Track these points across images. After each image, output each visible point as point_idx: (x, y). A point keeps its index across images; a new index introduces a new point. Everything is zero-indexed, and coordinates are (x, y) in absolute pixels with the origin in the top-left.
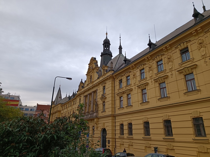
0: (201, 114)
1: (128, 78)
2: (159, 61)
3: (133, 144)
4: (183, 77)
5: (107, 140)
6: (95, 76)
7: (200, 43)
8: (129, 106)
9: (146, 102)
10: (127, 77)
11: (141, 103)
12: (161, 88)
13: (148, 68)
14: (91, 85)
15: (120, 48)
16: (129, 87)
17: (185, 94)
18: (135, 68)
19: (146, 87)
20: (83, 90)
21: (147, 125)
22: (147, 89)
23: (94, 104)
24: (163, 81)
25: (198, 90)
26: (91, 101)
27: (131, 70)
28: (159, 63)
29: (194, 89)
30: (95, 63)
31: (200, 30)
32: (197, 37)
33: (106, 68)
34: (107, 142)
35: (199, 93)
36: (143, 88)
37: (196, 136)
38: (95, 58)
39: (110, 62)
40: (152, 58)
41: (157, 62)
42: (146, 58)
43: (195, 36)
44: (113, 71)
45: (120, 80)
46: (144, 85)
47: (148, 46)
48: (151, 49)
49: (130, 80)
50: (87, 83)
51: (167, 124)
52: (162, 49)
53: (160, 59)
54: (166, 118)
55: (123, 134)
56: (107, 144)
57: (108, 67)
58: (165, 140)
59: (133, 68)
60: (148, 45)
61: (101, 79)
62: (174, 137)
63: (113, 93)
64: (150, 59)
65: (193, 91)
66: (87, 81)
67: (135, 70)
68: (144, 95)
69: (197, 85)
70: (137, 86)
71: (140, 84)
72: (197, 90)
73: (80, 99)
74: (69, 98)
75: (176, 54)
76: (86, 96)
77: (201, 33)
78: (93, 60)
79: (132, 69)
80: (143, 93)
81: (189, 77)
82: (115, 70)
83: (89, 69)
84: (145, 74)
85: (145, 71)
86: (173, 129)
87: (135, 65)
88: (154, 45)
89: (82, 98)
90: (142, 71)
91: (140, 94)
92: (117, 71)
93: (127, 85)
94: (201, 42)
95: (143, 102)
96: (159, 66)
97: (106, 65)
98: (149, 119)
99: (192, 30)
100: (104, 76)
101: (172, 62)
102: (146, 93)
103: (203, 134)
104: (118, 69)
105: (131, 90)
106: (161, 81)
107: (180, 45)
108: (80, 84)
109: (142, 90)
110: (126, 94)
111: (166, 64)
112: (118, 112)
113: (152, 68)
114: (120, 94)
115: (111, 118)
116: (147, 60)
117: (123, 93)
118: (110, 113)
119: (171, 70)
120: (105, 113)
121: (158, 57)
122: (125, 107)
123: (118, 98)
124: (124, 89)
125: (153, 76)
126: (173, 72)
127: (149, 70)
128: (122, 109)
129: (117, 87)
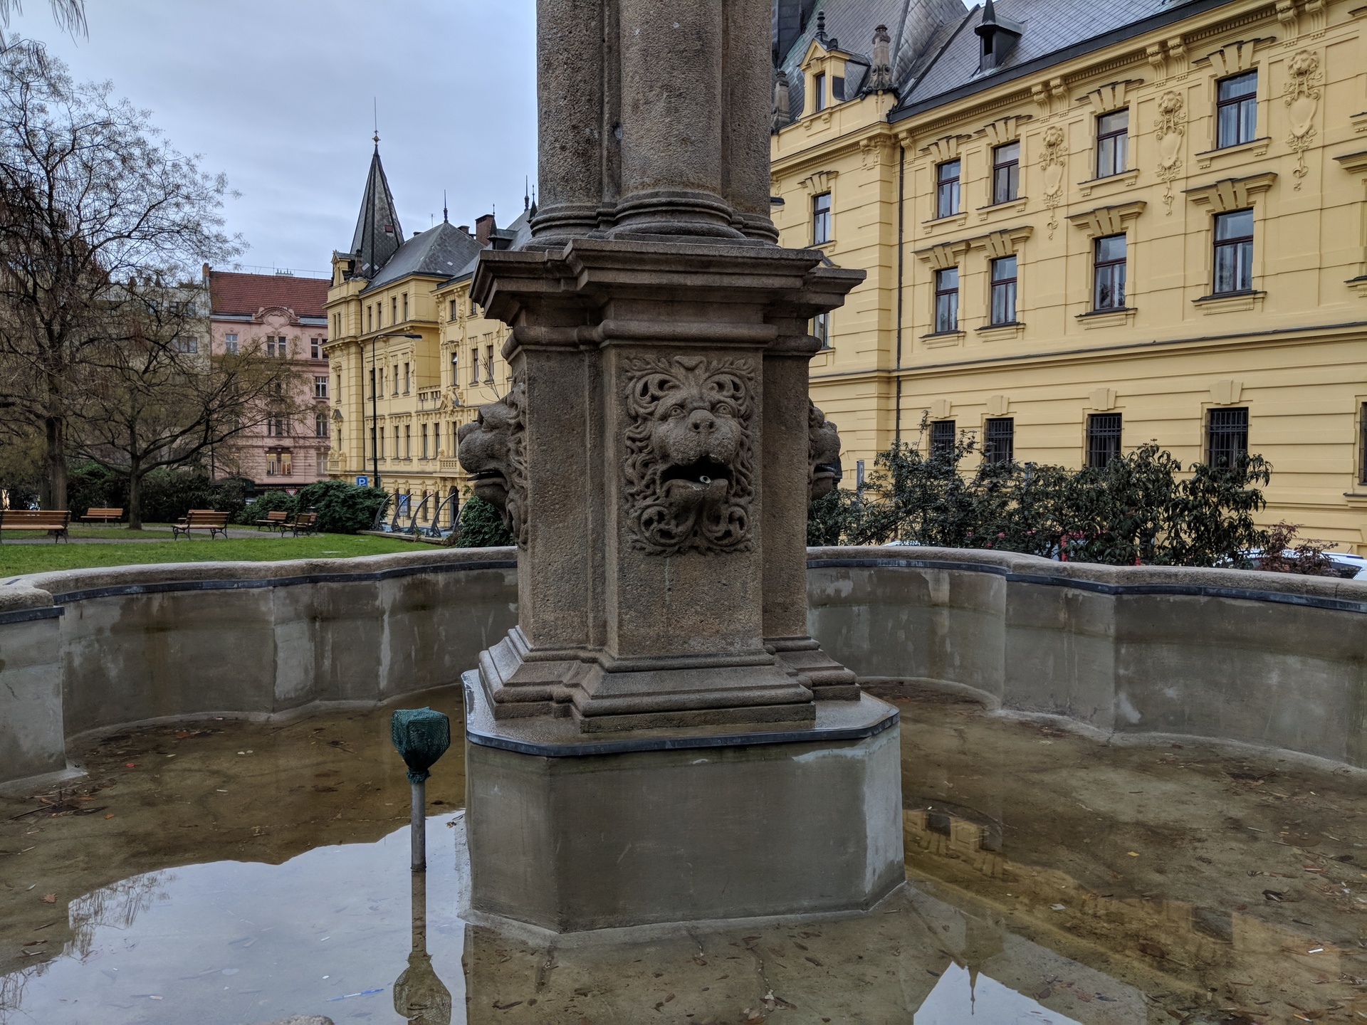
2: (1236, 78)
10: (997, 149)
11: (1081, 316)
13: (1152, 113)
18: (1061, 97)
19: (1129, 223)
21: (1107, 427)
22: (1129, 236)
33: (833, 69)
36: (1107, 231)
40: (1190, 53)
41: (1222, 83)
42: (1156, 48)
46: (1113, 213)
57: (850, 60)
59: (1050, 97)
64: (1181, 59)
67: (1059, 108)
68: (1105, 270)
70: (1065, 212)
71: (1088, 208)
79: (1040, 103)
80: (1104, 258)
84: (1126, 145)
85: (1129, 124)
90: (1112, 124)
91: (1082, 265)
96: (1231, 109)
97: (836, 43)
102: (1122, 261)
105: (1022, 235)
109: (1098, 240)
110: (984, 254)
111: (1278, 105)
112: (917, 354)
113: (1182, 113)
114: (939, 251)
115: (873, 389)
116: (1159, 57)
117: (968, 246)
118: (870, 362)
119: (1301, 146)
120: (830, 357)
121: (1231, 53)
122: (971, 333)
123: (919, 278)
124: (974, 227)
125: (1184, 164)
126: (1312, 159)
127: (1161, 128)
128: (952, 343)
129: (921, 205)
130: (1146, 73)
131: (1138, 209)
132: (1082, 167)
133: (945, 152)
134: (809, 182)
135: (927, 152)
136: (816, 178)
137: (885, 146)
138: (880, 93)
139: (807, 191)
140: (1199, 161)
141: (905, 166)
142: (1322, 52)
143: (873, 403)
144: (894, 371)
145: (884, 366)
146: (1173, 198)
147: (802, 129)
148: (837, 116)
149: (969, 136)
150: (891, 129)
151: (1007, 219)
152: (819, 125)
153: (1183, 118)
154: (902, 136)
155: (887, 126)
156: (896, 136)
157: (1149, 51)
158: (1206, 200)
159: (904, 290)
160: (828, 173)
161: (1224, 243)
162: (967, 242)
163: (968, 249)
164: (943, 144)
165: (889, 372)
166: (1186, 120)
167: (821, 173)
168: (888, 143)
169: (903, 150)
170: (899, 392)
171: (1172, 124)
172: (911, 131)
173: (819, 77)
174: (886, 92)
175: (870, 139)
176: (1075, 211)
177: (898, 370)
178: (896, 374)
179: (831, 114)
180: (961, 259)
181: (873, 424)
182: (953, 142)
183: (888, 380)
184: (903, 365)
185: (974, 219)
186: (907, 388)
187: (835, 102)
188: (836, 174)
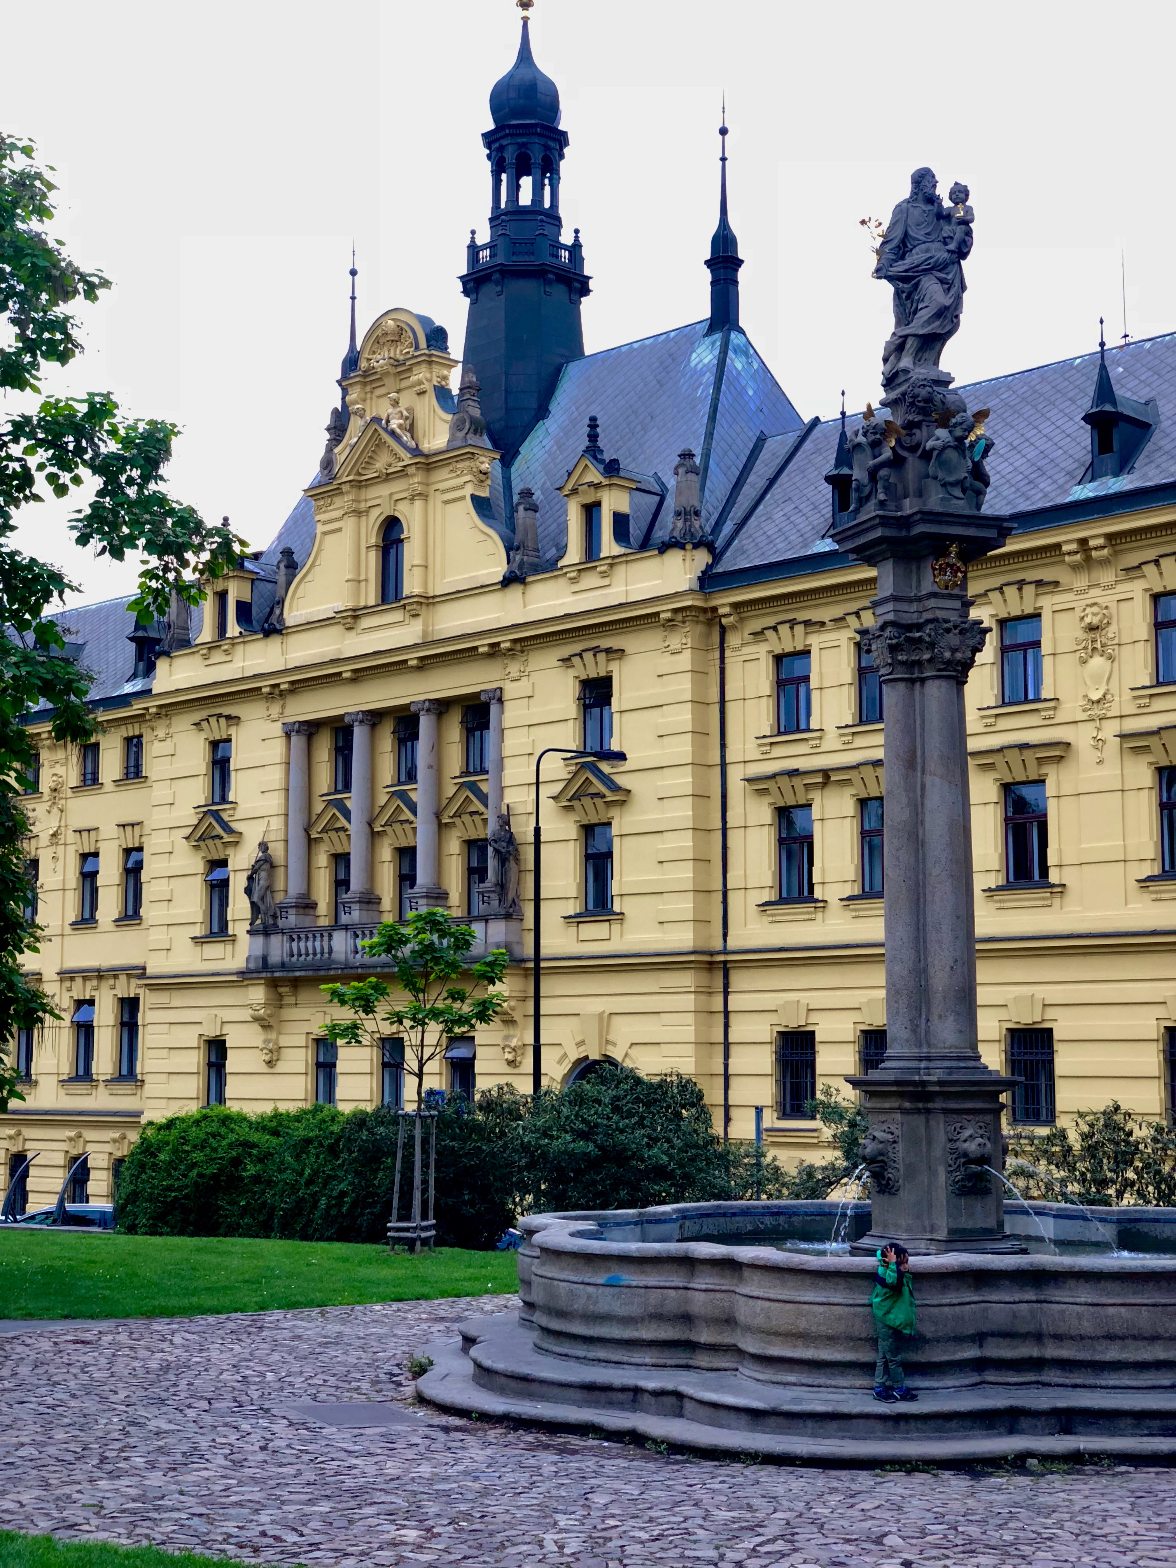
11: (990, 890)
13: (1072, 627)
19: (1050, 771)
21: (1034, 1047)
22: (1050, 790)
36: (1022, 776)
40: (1120, 558)
41: (1159, 600)
42: (1074, 547)
46: (1028, 755)
60: (1089, 419)
64: (1106, 563)
71: (990, 741)
89: (266, 740)
91: (987, 818)
95: (1010, 884)
98: (1051, 1013)
109: (1009, 788)
110: (849, 791)
112: (752, 930)
113: (1111, 631)
114: (784, 782)
115: (687, 979)
116: (1078, 557)
117: (826, 778)
118: (682, 938)
120: (616, 927)
121: (1169, 564)
122: (835, 904)
123: (754, 816)
124: (836, 751)
125: (1117, 699)
127: (1085, 648)
128: (806, 917)
129: (753, 711)
131: (1059, 752)
133: (787, 642)
134: (576, 660)
135: (761, 637)
136: (588, 656)
137: (697, 622)
138: (689, 547)
139: (572, 673)
140: (1136, 698)
141: (728, 653)
143: (689, 1001)
144: (719, 953)
145: (702, 945)
146: (1104, 742)
147: (562, 582)
148: (621, 570)
149: (823, 624)
150: (706, 600)
152: (590, 580)
153: (1112, 639)
154: (722, 611)
155: (700, 596)
156: (714, 609)
157: (1065, 548)
158: (1146, 749)
159: (730, 834)
160: (608, 651)
162: (826, 773)
163: (826, 783)
164: (784, 629)
165: (712, 954)
166: (1116, 641)
167: (596, 650)
168: (702, 618)
169: (723, 630)
170: (726, 985)
171: (1099, 646)
172: (736, 606)
173: (591, 511)
174: (696, 546)
175: (675, 611)
177: (725, 952)
178: (722, 958)
179: (611, 565)
180: (816, 797)
181: (688, 1033)
182: (799, 629)
183: (710, 966)
184: (732, 944)
185: (832, 740)
186: (738, 980)
187: (617, 550)
188: (619, 653)
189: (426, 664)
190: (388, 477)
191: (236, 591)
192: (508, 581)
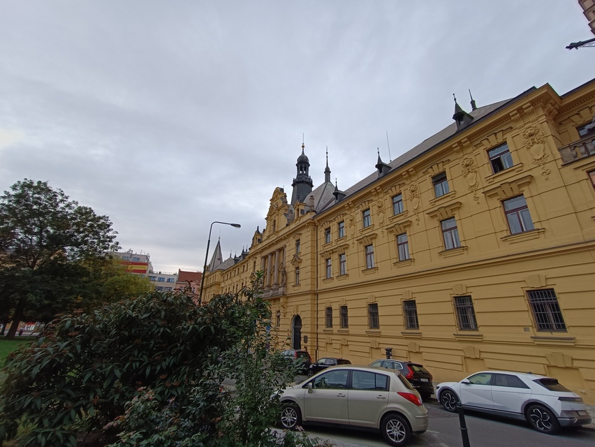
0: (469, 290)
1: (341, 225)
2: (396, 196)
3: (349, 343)
4: (437, 224)
5: (302, 335)
6: (282, 221)
7: (467, 166)
8: (343, 275)
9: (372, 268)
10: (339, 224)
11: (363, 270)
12: (399, 243)
13: (376, 208)
14: (274, 238)
15: (327, 172)
16: (343, 241)
17: (440, 253)
18: (353, 207)
19: (373, 241)
20: (260, 246)
21: (373, 308)
22: (374, 245)
23: (279, 272)
24: (403, 232)
25: (463, 247)
26: (274, 267)
27: (346, 212)
28: (396, 199)
29: (456, 246)
30: (281, 198)
31: (467, 141)
32: (461, 155)
33: (301, 207)
34: (302, 339)
35: (465, 252)
36: (368, 244)
37: (461, 329)
38: (282, 190)
39: (309, 196)
40: (383, 190)
41: (393, 198)
42: (373, 190)
43: (458, 152)
44: (315, 211)
45: (326, 230)
46: (368, 238)
47: (377, 169)
48: (382, 174)
49: (344, 229)
50: (267, 234)
51: (410, 307)
52: (401, 175)
53: (398, 192)
54: (408, 298)
55: (331, 326)
56: (302, 342)
57: (306, 205)
58: (405, 336)
59: (350, 208)
60: (377, 166)
61: (292, 226)
62: (421, 329)
63: (315, 253)
64: (381, 192)
65: (454, 248)
66: (268, 230)
67: (353, 210)
68: (369, 256)
69: (461, 239)
70: (356, 239)
71: (361, 237)
72: (461, 247)
73: (255, 262)
74: (236, 260)
75: (424, 183)
76: (265, 258)
77: (468, 147)
78: (279, 192)
79: (348, 210)
80: (368, 252)
81: (448, 225)
82: (317, 211)
83: (271, 208)
84: (371, 218)
85: (370, 212)
86: (419, 317)
87: (353, 202)
88: (388, 167)
89: (259, 261)
90: (366, 213)
91: (362, 255)
92: (321, 212)
93: (340, 238)
94: (468, 163)
95: (368, 269)
96: (397, 205)
97: (301, 201)
98: (377, 299)
99: (453, 142)
100: (298, 222)
101: (419, 197)
102: (373, 253)
103: (473, 326)
104: (323, 209)
105: (346, 247)
106: (399, 230)
107: (431, 167)
108: (255, 235)
109: (366, 247)
110: (337, 253)
111: (408, 201)
112: (322, 286)
114: (326, 253)
115: (309, 297)
116: (375, 193)
117: (333, 252)
118: (308, 288)
119: (417, 211)
120: (300, 287)
121: (393, 188)
122: (335, 278)
123: (322, 261)
124: (334, 245)
125: (386, 221)
126: (421, 215)
127: (378, 212)
128: (329, 282)
129: (322, 242)
130: (373, 198)
131: (374, 236)
132: (359, 226)
133: (326, 226)
135: (322, 226)
136: (296, 236)
137: (312, 226)
139: (294, 240)
140: (389, 220)
141: (318, 230)
142: (417, 185)
143: (309, 302)
144: (316, 291)
145: (312, 289)
146: (384, 232)
147: (294, 224)
148: (302, 218)
149: (332, 221)
151: (341, 243)
153: (384, 208)
154: (316, 222)
155: (313, 220)
158: (392, 231)
159: (318, 266)
161: (400, 244)
162: (333, 250)
163: (333, 253)
164: (326, 223)
165: (314, 291)
167: (297, 234)
168: (313, 224)
169: (317, 226)
170: (317, 298)
171: (381, 210)
172: (318, 221)
173: (298, 210)
174: (312, 212)
175: (308, 224)
176: (359, 238)
179: (300, 218)
180: (332, 255)
181: (309, 309)
182: (328, 223)
183: (314, 294)
184: (318, 289)
185: (334, 244)
186: (320, 297)
187: (301, 215)
188: (301, 234)
189: (277, 242)
190: (274, 213)
191: (259, 237)
192: (287, 225)
